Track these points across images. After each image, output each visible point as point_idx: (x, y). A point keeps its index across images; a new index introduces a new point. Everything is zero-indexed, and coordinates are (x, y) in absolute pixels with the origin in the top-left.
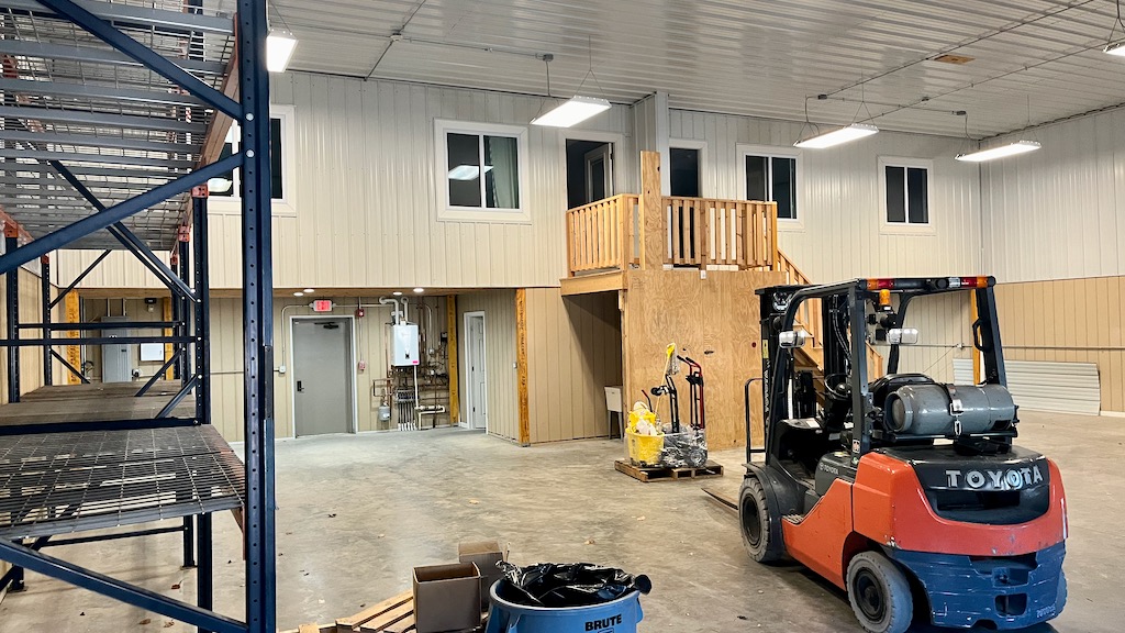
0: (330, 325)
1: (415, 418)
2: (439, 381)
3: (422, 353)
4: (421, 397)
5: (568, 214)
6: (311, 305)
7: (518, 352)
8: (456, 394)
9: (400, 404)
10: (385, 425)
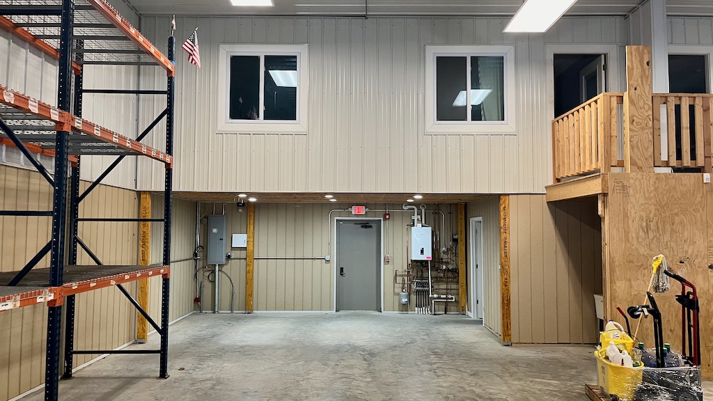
0: (366, 225)
1: (429, 304)
2: (450, 274)
3: (435, 251)
4: (436, 287)
5: (553, 124)
6: (350, 209)
7: (501, 254)
8: (465, 287)
9: (418, 292)
10: (405, 308)
